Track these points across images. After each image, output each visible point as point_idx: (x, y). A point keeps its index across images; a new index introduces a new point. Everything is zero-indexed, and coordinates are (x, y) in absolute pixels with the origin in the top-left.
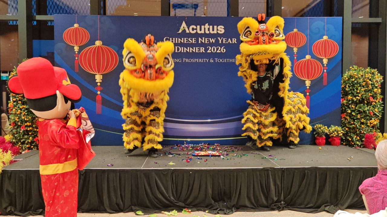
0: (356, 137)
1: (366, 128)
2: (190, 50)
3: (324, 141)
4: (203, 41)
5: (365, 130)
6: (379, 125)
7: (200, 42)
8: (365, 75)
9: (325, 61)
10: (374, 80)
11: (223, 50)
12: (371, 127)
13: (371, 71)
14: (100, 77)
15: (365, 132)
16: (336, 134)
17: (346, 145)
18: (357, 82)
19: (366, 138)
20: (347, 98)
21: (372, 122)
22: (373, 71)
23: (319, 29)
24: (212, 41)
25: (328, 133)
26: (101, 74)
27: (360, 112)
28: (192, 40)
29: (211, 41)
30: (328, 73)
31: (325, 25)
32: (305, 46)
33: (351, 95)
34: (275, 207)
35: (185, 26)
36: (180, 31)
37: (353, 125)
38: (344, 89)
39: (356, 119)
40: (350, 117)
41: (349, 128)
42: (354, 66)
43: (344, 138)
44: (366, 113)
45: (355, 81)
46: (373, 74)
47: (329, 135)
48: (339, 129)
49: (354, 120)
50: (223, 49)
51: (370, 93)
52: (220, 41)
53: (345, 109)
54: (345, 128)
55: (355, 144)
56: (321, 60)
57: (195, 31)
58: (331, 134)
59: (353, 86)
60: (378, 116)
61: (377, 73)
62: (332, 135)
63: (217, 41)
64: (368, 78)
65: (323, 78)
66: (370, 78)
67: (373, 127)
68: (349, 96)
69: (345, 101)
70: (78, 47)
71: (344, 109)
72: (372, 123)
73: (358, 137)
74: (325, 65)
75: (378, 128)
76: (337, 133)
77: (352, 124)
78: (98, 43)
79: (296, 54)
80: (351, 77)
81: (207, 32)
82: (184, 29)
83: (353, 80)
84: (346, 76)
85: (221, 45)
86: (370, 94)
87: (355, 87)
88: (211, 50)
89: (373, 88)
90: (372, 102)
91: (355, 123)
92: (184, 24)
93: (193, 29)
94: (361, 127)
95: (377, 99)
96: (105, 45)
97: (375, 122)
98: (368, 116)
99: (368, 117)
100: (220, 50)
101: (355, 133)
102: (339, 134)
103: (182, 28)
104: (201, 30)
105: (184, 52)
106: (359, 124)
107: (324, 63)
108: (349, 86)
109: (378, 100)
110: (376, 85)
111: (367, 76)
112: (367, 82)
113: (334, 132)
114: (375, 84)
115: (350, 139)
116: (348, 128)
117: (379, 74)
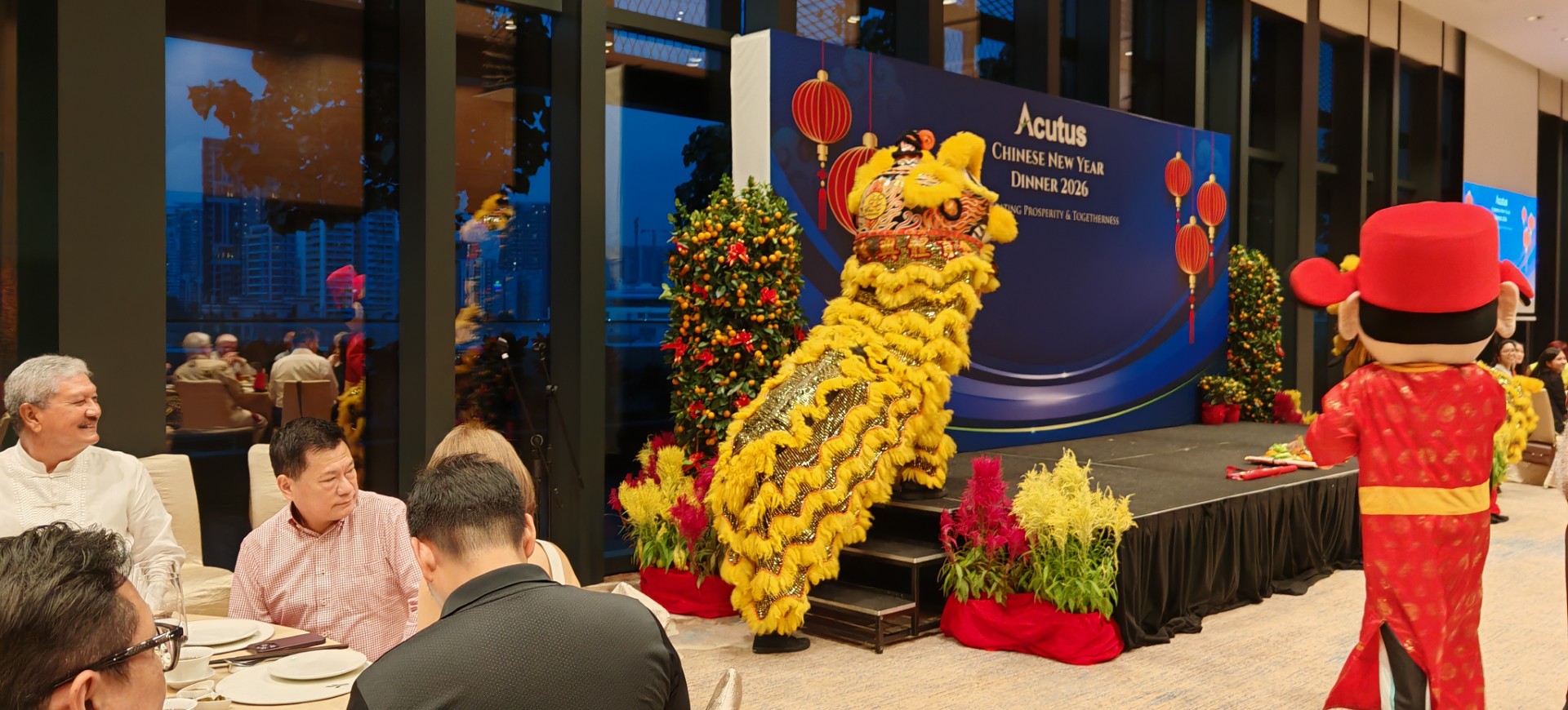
0: (1257, 400)
1: (1273, 381)
2: (1035, 183)
4: (1056, 163)
5: (1273, 386)
7: (1050, 165)
9: (1211, 232)
11: (1083, 190)
15: (1275, 390)
19: (1278, 404)
20: (1237, 316)
21: (1276, 368)
23: (1205, 158)
24: (1069, 165)
27: (1265, 348)
28: (1038, 155)
29: (1067, 165)
30: (1214, 258)
31: (1211, 152)
32: (1189, 195)
33: (1245, 309)
35: (1028, 118)
36: (1019, 131)
37: (1253, 376)
39: (1257, 363)
40: (1244, 357)
44: (1273, 348)
49: (1254, 364)
50: (1085, 186)
52: (1080, 165)
53: (1236, 341)
55: (1257, 417)
56: (1206, 228)
57: (1042, 134)
59: (1250, 290)
63: (1076, 164)
65: (1208, 270)
68: (1243, 313)
70: (827, 147)
71: (1229, 341)
72: (1276, 370)
73: (1261, 401)
74: (1211, 242)
77: (1247, 374)
78: (869, 140)
79: (1179, 212)
80: (1243, 270)
81: (1062, 140)
82: (1025, 124)
83: (1251, 276)
85: (1081, 177)
87: (1252, 292)
88: (1067, 188)
91: (1257, 370)
93: (1041, 128)
94: (1265, 378)
98: (1276, 354)
99: (1276, 358)
100: (1080, 190)
103: (1022, 120)
104: (1051, 133)
105: (1025, 188)
107: (1210, 236)
108: (1243, 292)
112: (1271, 282)
115: (1252, 408)
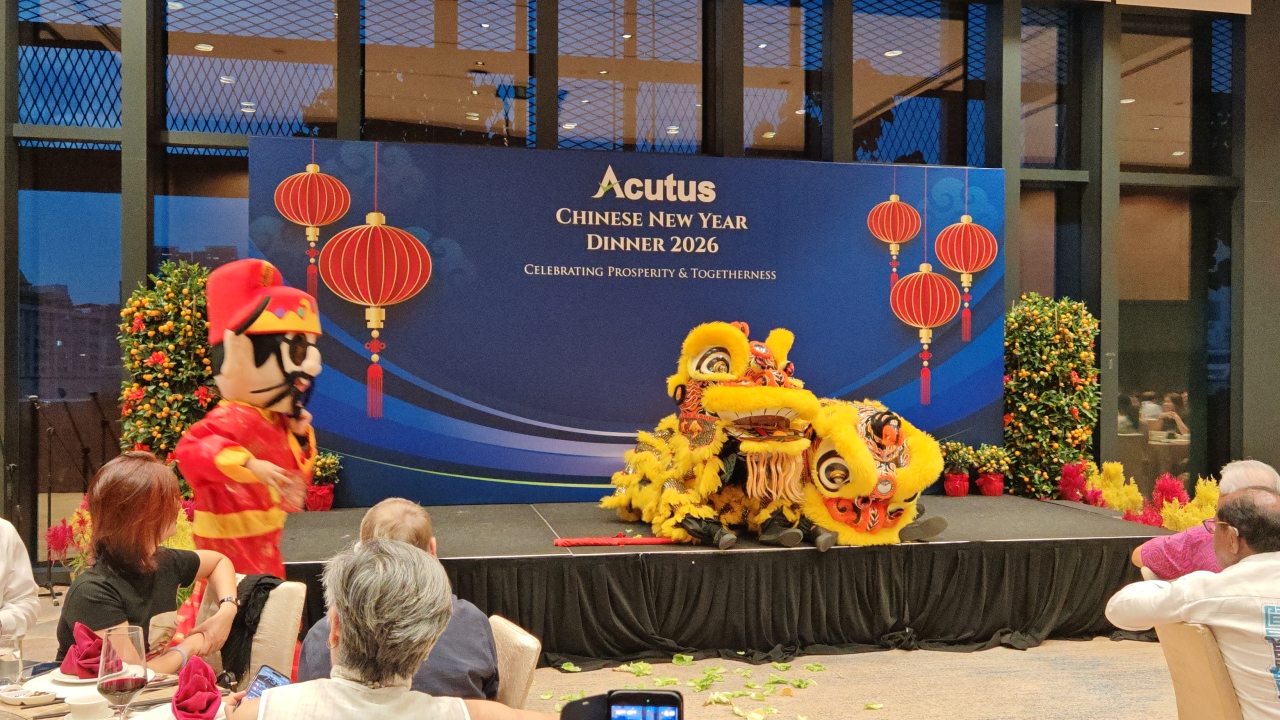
0: (1039, 472)
1: (1063, 450)
2: (625, 244)
3: (967, 484)
4: (661, 222)
5: (1061, 456)
6: (1091, 443)
7: (652, 224)
8: (1059, 316)
9: (966, 280)
10: (1080, 330)
11: (711, 246)
12: (1075, 448)
13: (1070, 306)
14: (380, 314)
15: (1062, 461)
16: (995, 465)
17: (1016, 494)
18: (1042, 334)
19: (1064, 477)
20: (1017, 374)
21: (1076, 435)
22: (1075, 307)
23: (951, 198)
24: (685, 223)
25: (976, 465)
26: (382, 307)
27: (1049, 411)
28: (631, 217)
29: (681, 223)
30: (972, 310)
31: (963, 190)
32: (917, 240)
33: (1026, 366)
34: (890, 642)
36: (600, 194)
37: (1034, 444)
38: (1008, 351)
39: (1039, 428)
40: (1024, 421)
41: (1024, 451)
42: (1032, 294)
43: (1011, 477)
44: (1064, 411)
45: (1035, 331)
46: (1075, 313)
47: (977, 469)
48: (1002, 452)
49: (1035, 430)
50: (713, 242)
51: (1071, 362)
52: (705, 221)
53: (1014, 402)
54: (1013, 450)
55: (1037, 491)
56: (956, 277)
57: (638, 195)
58: (981, 466)
59: (1032, 344)
60: (1091, 420)
61: (1084, 312)
62: (984, 468)
63: (697, 221)
64: (1066, 325)
65: (960, 322)
66: (1070, 323)
67: (1078, 447)
68: (1023, 370)
69: (1012, 383)
70: (318, 229)
71: (1009, 402)
72: (1077, 438)
73: (1045, 473)
74: (966, 290)
75: (1088, 450)
76: (998, 463)
77: (1029, 441)
78: (374, 219)
79: (897, 260)
80: (1025, 321)
81: (671, 198)
82: (610, 187)
83: (1033, 328)
84: (1013, 316)
85: (708, 233)
86: (1071, 365)
87: (1035, 346)
88: (681, 245)
89: (1077, 351)
90: (1076, 384)
91: (1037, 437)
92: (610, 175)
93: (634, 189)
94: (1051, 446)
95: (1086, 378)
96: (395, 226)
97: (1083, 434)
98: (1067, 419)
99: (1068, 423)
100: (705, 246)
101: (1037, 462)
102: (1001, 465)
103: (604, 184)
105: (610, 251)
106: (1048, 440)
107: (963, 285)
108: (1022, 346)
109: (1089, 379)
110: (1085, 343)
111: (1063, 320)
112: (1064, 334)
113: (989, 461)
114: (1082, 338)
115: (1027, 479)
116: (1019, 450)
117: (1090, 315)
